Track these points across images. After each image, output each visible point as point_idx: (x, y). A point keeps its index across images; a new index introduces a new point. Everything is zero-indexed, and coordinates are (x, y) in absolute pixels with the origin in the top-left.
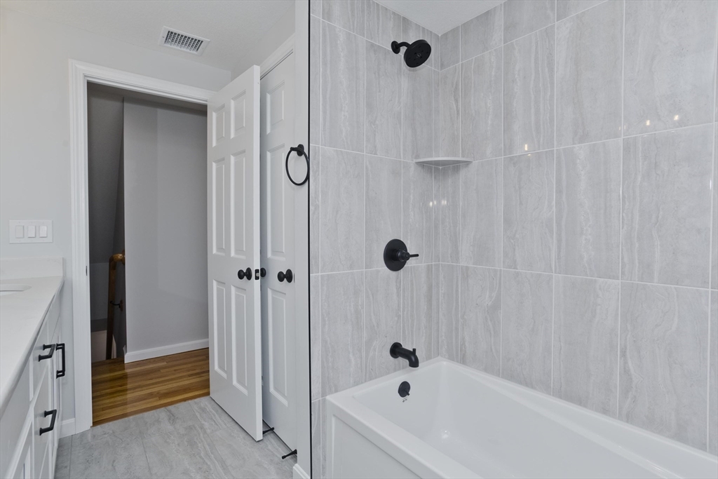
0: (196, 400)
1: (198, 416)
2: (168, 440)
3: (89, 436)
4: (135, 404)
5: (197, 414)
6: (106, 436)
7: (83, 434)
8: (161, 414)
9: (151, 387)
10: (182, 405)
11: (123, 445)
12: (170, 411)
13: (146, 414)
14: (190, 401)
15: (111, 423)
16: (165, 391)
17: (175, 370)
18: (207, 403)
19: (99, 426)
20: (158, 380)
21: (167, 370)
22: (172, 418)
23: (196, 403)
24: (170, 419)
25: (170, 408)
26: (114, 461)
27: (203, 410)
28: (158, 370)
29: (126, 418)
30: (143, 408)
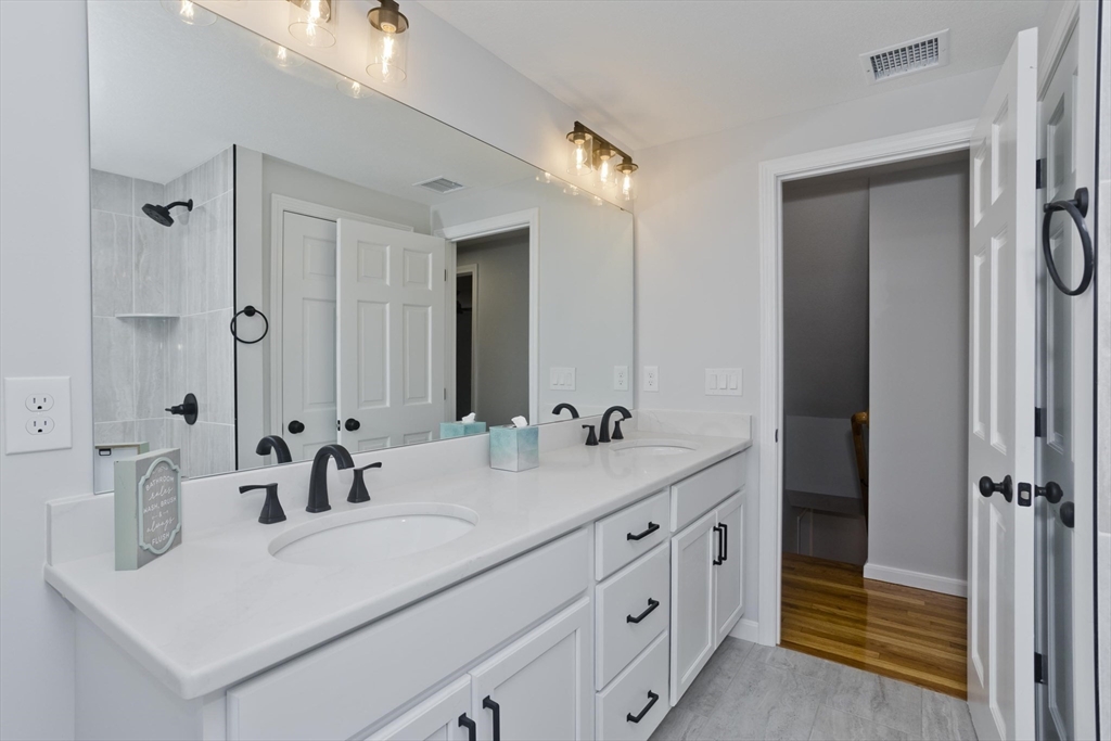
0: (938, 695)
1: (925, 725)
2: (852, 730)
3: (770, 655)
4: (842, 644)
5: (925, 720)
6: (785, 667)
7: (765, 649)
8: (868, 681)
9: (878, 630)
10: (908, 689)
11: (794, 694)
12: (882, 685)
13: (847, 669)
14: (925, 690)
15: (799, 654)
16: (896, 649)
17: (932, 623)
18: (954, 713)
19: (784, 649)
20: (895, 626)
21: (919, 615)
22: (880, 700)
23: (934, 700)
24: (875, 698)
25: (888, 681)
26: (773, 708)
27: (940, 720)
28: (905, 608)
29: (820, 659)
30: (849, 656)
